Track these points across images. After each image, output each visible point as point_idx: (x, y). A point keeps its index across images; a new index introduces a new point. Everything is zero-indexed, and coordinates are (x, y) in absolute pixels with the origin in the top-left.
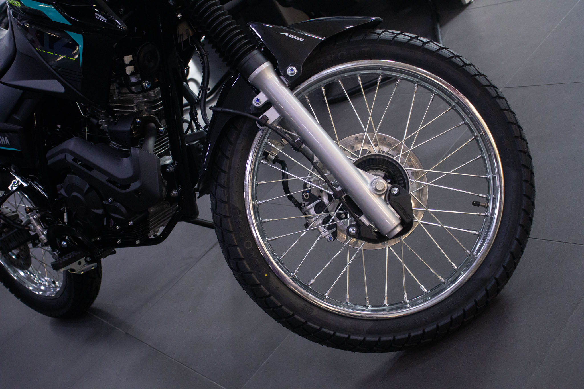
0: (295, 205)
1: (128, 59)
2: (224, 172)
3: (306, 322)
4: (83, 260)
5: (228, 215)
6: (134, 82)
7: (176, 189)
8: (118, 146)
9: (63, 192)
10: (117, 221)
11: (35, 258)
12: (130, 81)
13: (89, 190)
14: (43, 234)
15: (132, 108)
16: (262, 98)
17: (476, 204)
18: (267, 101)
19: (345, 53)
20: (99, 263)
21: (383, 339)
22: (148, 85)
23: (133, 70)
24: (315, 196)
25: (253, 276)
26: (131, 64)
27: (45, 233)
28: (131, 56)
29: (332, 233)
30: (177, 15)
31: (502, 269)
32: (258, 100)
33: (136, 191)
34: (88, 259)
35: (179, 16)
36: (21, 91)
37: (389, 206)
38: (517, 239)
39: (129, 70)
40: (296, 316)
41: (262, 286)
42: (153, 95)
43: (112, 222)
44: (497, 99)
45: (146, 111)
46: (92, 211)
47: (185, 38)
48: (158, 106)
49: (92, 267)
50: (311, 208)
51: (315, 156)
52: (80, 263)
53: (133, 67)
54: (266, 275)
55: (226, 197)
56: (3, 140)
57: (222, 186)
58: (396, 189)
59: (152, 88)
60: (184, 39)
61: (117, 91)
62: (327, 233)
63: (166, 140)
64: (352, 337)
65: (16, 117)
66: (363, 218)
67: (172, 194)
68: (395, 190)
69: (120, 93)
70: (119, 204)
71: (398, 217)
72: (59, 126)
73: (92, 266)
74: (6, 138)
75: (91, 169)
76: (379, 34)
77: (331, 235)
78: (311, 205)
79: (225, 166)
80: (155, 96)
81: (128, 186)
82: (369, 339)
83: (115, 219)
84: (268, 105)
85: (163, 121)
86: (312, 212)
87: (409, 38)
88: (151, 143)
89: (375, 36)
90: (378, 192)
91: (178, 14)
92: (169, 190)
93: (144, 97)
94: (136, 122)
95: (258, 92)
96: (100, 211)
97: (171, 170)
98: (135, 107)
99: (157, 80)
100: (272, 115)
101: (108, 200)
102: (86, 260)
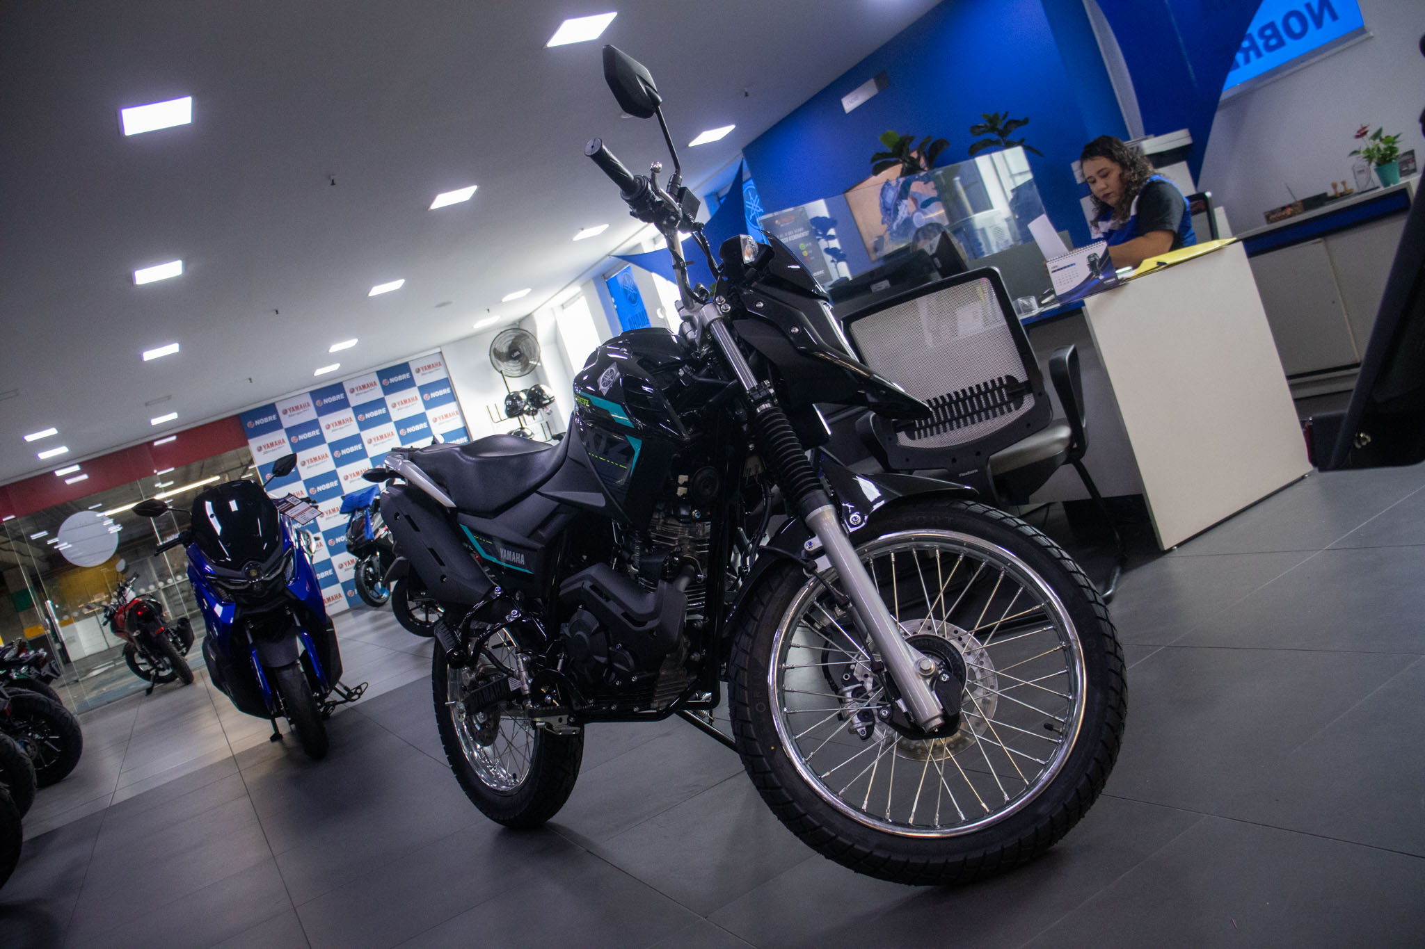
0: (831, 687)
1: (683, 478)
2: (755, 619)
3: (805, 815)
4: (565, 717)
5: (746, 668)
6: (683, 515)
7: (700, 652)
8: (646, 583)
9: (566, 631)
10: (620, 675)
11: (504, 736)
12: (680, 512)
13: (597, 631)
14: (527, 682)
15: (673, 541)
16: (816, 543)
17: (1049, 727)
18: (821, 547)
19: (924, 517)
20: (582, 728)
21: (894, 858)
22: (698, 515)
23: (686, 492)
24: (857, 680)
25: (757, 744)
26: (685, 485)
27: (530, 681)
28: (687, 476)
29: (867, 727)
30: (749, 445)
31: (1062, 807)
32: (810, 544)
33: (651, 631)
34: (572, 720)
35: (750, 446)
36: (557, 504)
37: (934, 693)
38: (1087, 775)
39: (681, 491)
40: (795, 804)
41: (764, 759)
42: (701, 534)
43: (614, 675)
44: (1094, 605)
45: (689, 551)
46: (594, 659)
47: (753, 473)
48: (703, 548)
49: (573, 732)
50: (848, 691)
51: (869, 635)
52: (560, 720)
53: (686, 489)
54: (773, 748)
55: (749, 647)
56: (519, 558)
57: (749, 635)
58: (947, 677)
59: (701, 520)
60: (751, 474)
61: (662, 521)
62: (860, 725)
63: (703, 595)
64: (857, 846)
65: (541, 533)
66: (900, 703)
67: (693, 657)
68: (945, 677)
69: (665, 523)
70: (628, 653)
71: (941, 707)
72: (585, 557)
73: (574, 730)
74: (522, 556)
75: (608, 599)
76: (969, 506)
77: (864, 728)
78: (849, 688)
79: (758, 614)
80: (704, 536)
81: (644, 624)
82: (878, 853)
83: (618, 671)
84: (821, 552)
85: (705, 570)
86: (849, 695)
87: (1003, 516)
88: (683, 583)
89: (963, 506)
90: (924, 674)
91: (751, 443)
92: (691, 651)
93: (690, 533)
94: (674, 560)
95: (813, 536)
96: (603, 660)
97: (699, 625)
98: (677, 541)
99: (709, 513)
100: (823, 564)
101: (615, 646)
102: (568, 720)
